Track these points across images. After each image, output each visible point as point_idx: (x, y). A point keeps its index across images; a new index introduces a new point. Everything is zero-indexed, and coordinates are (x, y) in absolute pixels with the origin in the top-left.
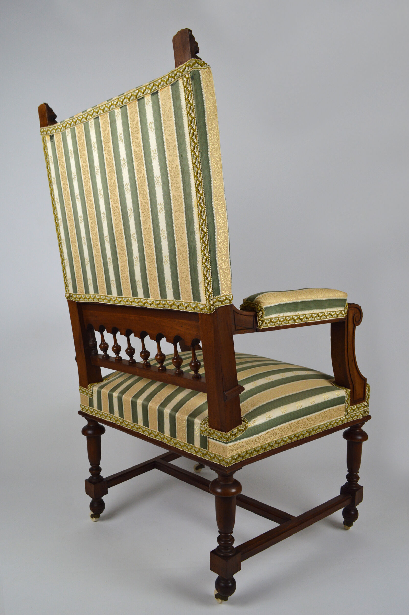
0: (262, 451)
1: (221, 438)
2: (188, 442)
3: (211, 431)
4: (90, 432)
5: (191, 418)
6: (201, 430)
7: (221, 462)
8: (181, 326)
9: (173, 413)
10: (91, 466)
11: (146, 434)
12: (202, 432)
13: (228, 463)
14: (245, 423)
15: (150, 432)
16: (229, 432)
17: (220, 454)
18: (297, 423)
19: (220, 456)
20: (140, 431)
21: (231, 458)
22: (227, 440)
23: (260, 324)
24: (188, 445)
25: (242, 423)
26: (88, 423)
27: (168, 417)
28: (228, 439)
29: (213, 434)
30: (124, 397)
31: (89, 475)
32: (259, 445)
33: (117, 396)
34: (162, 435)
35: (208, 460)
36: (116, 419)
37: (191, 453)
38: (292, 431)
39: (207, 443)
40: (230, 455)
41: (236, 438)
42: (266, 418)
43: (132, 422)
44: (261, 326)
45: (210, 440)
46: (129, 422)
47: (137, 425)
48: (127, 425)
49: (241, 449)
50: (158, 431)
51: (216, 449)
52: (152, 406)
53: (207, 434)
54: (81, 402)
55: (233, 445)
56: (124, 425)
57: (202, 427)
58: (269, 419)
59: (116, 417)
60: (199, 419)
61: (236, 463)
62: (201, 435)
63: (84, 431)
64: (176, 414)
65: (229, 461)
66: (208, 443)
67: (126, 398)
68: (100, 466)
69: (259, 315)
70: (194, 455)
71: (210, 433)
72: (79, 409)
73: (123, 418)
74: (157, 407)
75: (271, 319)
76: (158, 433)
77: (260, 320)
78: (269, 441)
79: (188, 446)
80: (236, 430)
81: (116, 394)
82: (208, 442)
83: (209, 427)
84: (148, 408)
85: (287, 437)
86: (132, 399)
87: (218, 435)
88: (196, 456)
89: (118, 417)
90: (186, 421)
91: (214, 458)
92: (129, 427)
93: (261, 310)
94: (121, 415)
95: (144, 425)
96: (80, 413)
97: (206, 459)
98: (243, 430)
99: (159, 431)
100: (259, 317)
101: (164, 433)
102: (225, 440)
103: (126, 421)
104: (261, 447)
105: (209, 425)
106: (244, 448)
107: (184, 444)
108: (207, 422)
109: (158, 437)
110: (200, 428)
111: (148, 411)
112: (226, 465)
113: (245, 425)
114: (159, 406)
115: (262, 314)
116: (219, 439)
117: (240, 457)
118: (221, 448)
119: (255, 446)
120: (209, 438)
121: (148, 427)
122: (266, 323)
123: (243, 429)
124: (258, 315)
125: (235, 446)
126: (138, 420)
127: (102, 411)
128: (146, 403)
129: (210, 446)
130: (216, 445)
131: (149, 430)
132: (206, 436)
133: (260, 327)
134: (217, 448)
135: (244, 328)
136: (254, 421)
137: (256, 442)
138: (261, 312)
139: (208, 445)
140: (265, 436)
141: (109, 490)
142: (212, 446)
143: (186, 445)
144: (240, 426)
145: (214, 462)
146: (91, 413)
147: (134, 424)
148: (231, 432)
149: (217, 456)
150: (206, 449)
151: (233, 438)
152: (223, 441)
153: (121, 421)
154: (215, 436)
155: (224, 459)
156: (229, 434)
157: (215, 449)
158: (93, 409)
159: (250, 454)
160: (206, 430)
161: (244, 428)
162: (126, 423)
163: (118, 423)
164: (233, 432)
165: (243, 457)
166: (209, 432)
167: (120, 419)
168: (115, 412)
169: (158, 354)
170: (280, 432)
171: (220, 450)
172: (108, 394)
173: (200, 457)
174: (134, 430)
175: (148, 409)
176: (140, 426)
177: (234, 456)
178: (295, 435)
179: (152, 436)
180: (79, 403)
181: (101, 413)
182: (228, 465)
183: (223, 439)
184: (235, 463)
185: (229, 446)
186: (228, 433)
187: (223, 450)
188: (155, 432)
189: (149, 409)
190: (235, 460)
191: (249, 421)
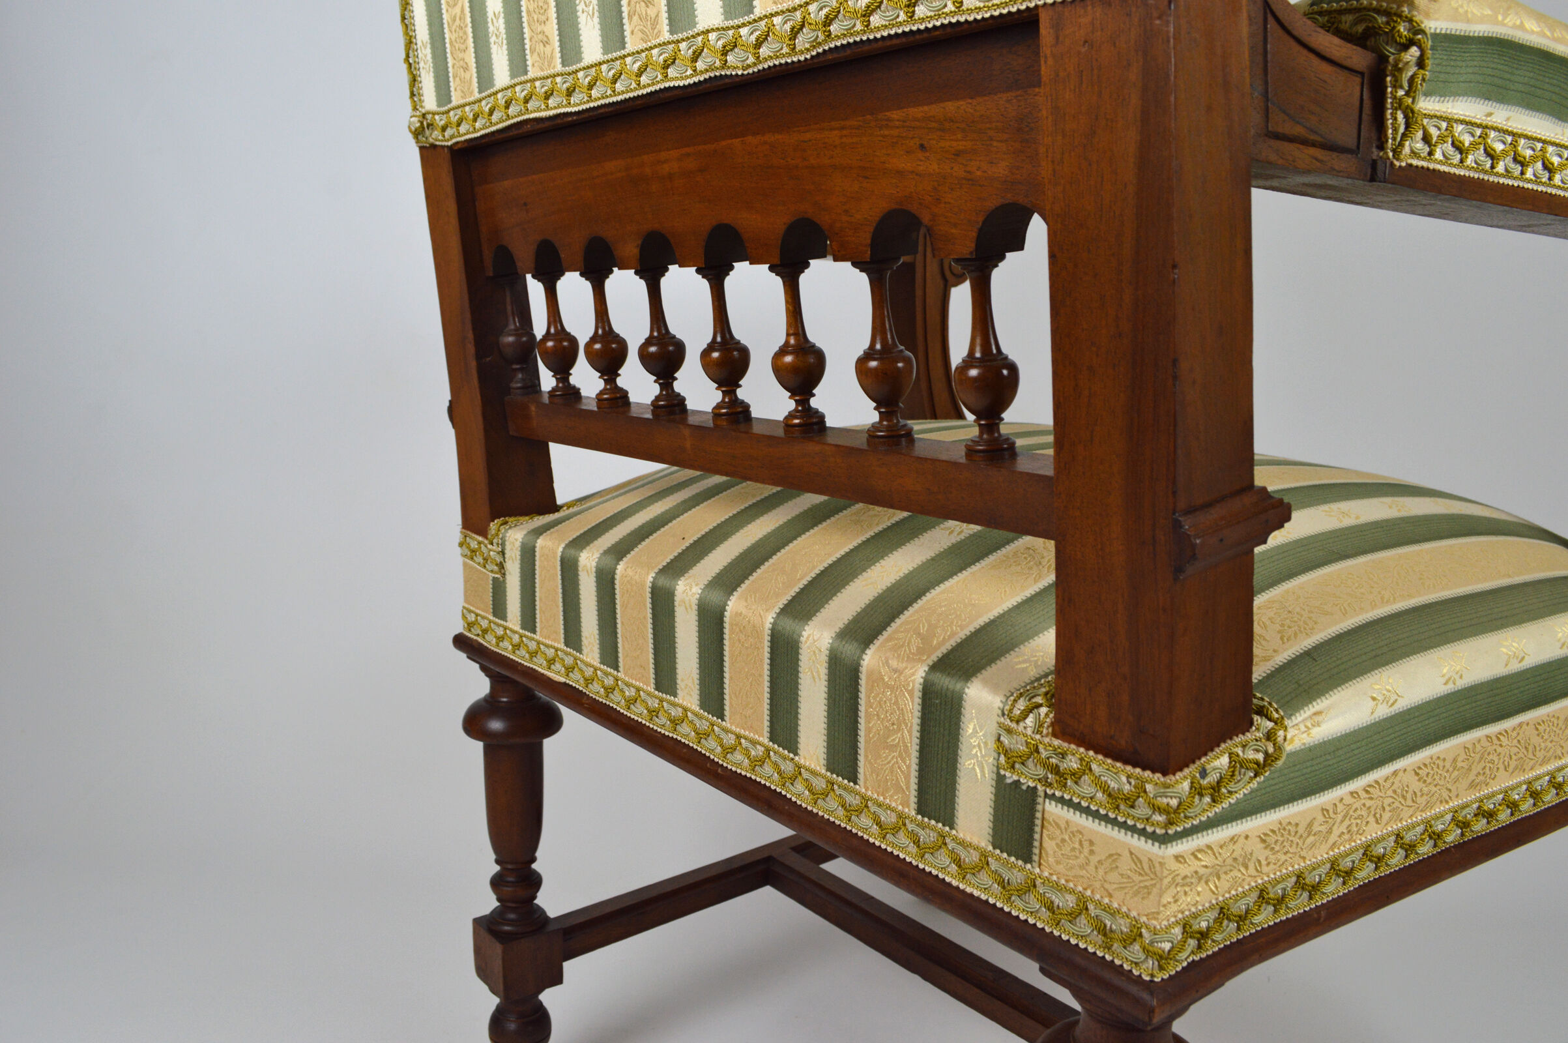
0: (1334, 889)
1: (1132, 807)
2: (920, 811)
3: (1063, 755)
4: (496, 725)
5: (945, 681)
6: (1001, 749)
7: (1116, 946)
8: (922, 147)
9: (849, 649)
10: (497, 868)
11: (710, 748)
12: (1013, 759)
13: (1163, 959)
14: (1270, 725)
15: (730, 740)
16: (1186, 771)
17: (1110, 896)
18: (1495, 741)
19: (1114, 913)
20: (685, 735)
21: (1177, 931)
22: (1170, 823)
23: (1395, 130)
24: (922, 826)
25: (1251, 724)
26: (492, 687)
27: (823, 671)
28: (1172, 815)
29: (1076, 776)
30: (620, 568)
31: (488, 903)
32: (1322, 853)
33: (594, 564)
34: (784, 758)
35: (1031, 921)
36: (589, 672)
37: (935, 872)
38: (1473, 785)
39: (1033, 824)
40: (1174, 907)
41: (1218, 809)
42: (1373, 703)
43: (651, 688)
44: (1401, 145)
45: (1052, 809)
46: (638, 690)
47: (674, 705)
48: (631, 702)
49: (1235, 873)
50: (765, 740)
51: (1091, 868)
52: (744, 611)
53: (1041, 772)
54: (466, 601)
55: (1200, 851)
56: (616, 702)
57: (1009, 731)
58: (1383, 711)
59: (588, 665)
60: (994, 687)
61: (1204, 955)
62: (1000, 779)
63: (474, 723)
64: (863, 652)
65: (1167, 946)
66: (1038, 829)
67: (630, 572)
68: (534, 866)
69: (1400, 70)
70: (949, 884)
71: (1056, 770)
72: (459, 628)
73: (617, 668)
74: (769, 619)
75: (1450, 120)
76: (768, 750)
77: (1399, 104)
78: (1373, 831)
79: (921, 832)
80: (1219, 762)
81: (588, 559)
82: (1038, 822)
83: (1055, 735)
84: (726, 620)
85: (1448, 817)
86: (655, 578)
87: (1113, 784)
88: (963, 892)
89: (596, 663)
90: (918, 694)
91: (1073, 916)
92: (637, 713)
93: (1411, 43)
94: (610, 655)
95: (703, 705)
96: (460, 642)
97: (1022, 917)
98: (1257, 763)
99: (772, 739)
100: (1397, 85)
101: (796, 754)
102: (1158, 818)
103: (628, 685)
104: (1332, 868)
105: (1052, 724)
106: (1252, 871)
107: (900, 816)
108: (1039, 706)
109: (768, 769)
110: (999, 740)
111: (726, 636)
112: (1147, 970)
113: (1270, 736)
114: (779, 614)
115: (1421, 63)
116: (1118, 807)
117: (1225, 922)
118: (1126, 864)
119: (1304, 858)
120: (1052, 797)
121: (721, 716)
122: (1426, 139)
123: (1260, 757)
124: (1398, 70)
125: (1207, 860)
126: (679, 681)
127: (537, 637)
128: (715, 597)
129: (1049, 843)
130: (1091, 843)
131: (726, 731)
132: (1032, 784)
133: (1396, 152)
134: (1094, 860)
135: (1313, 137)
136: (1315, 714)
137: (1311, 839)
138: (1414, 51)
139: (1037, 836)
140: (1358, 805)
141: (568, 966)
142: (1066, 850)
143: (910, 827)
144: (1240, 739)
145: (1073, 941)
146: (498, 645)
147: (661, 701)
148: (1192, 770)
149: (1091, 907)
150: (1028, 859)
151: (1204, 809)
152: (1140, 826)
153: (609, 682)
154: (1087, 787)
155: (1141, 935)
156: (1186, 785)
157: (1082, 867)
158: (505, 628)
159: (1279, 902)
160: (1037, 751)
161: (1266, 753)
162: (627, 693)
163: (595, 691)
164: (1204, 773)
165: (1242, 919)
166: (1053, 761)
167: (606, 674)
168: (585, 642)
169: (787, 343)
170: (1421, 784)
171: (1113, 877)
172: (559, 559)
173: (983, 897)
174: (661, 726)
175: (726, 625)
176: (685, 710)
177: (1195, 916)
178: (1479, 808)
179: (738, 763)
180: (459, 601)
181: (533, 646)
182: (1161, 968)
183: (1142, 810)
184: (1197, 958)
185: (1178, 858)
186: (1179, 775)
187: (1137, 878)
188: (754, 743)
189: (731, 625)
190: (1203, 935)
191: (1289, 717)
